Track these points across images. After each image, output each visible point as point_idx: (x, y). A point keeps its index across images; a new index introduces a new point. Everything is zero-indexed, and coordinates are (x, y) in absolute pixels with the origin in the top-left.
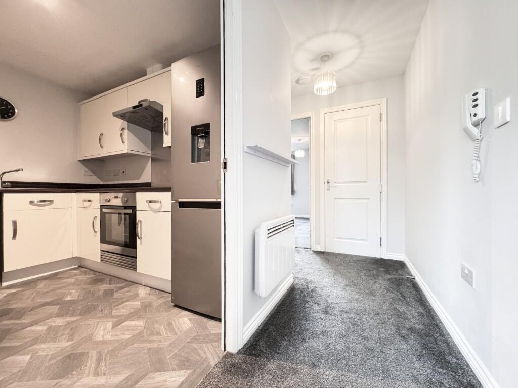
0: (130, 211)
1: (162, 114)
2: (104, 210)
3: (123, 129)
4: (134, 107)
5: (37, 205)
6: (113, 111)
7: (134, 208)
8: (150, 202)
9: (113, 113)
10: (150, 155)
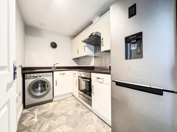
0: (89, 80)
1: (100, 37)
2: (80, 78)
3: (85, 46)
4: (89, 37)
5: (61, 75)
6: (82, 40)
7: (90, 79)
8: (98, 78)
9: (82, 41)
10: (94, 55)
